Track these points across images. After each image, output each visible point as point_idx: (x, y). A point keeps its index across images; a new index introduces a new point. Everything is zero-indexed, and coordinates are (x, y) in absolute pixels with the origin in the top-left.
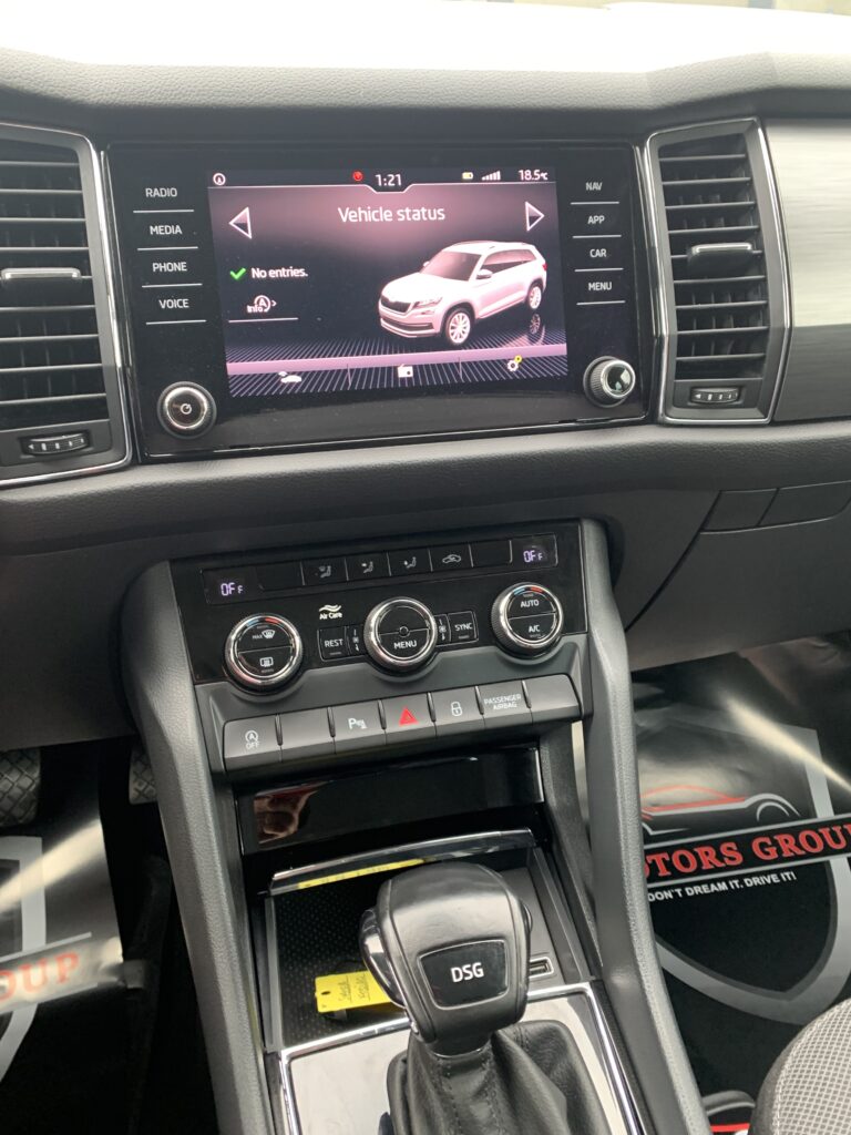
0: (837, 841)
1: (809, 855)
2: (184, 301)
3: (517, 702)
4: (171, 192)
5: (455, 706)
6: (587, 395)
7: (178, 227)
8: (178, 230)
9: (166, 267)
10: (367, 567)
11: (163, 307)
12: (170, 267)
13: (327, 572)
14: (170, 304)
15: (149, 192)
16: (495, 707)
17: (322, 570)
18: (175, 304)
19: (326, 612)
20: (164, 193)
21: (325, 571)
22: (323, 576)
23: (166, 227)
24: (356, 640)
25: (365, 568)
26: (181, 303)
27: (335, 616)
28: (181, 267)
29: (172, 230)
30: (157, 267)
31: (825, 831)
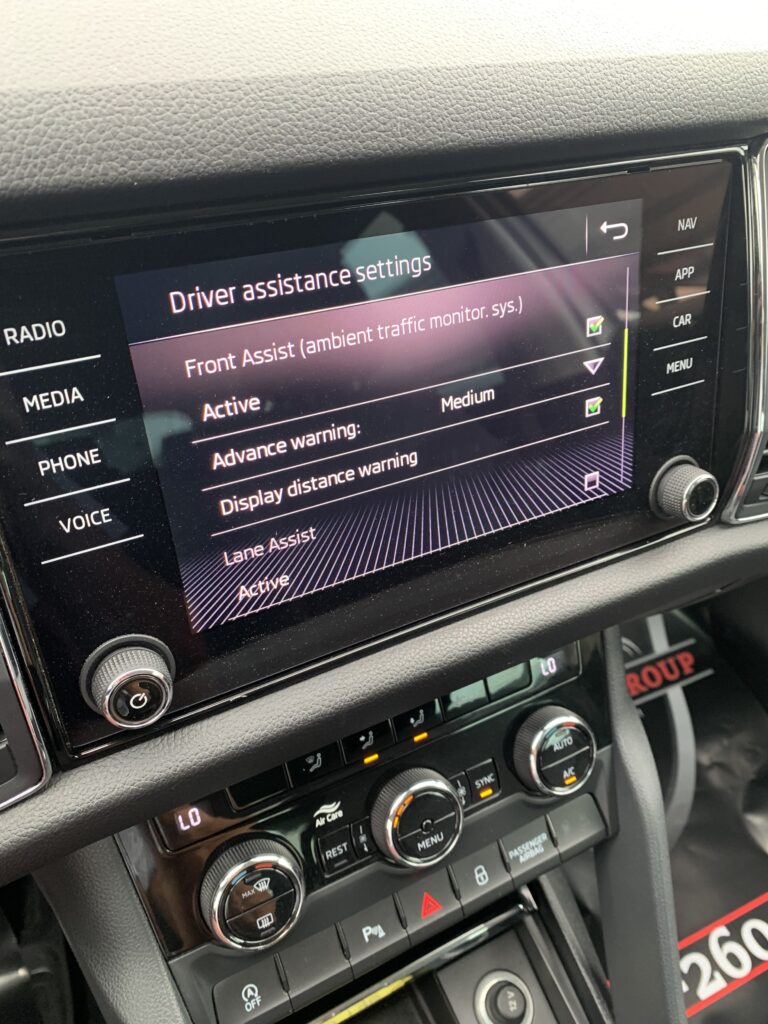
0: (671, 671)
1: (651, 690)
2: (104, 513)
3: (544, 844)
4: (53, 329)
5: (480, 871)
6: (653, 509)
7: (75, 390)
8: (77, 395)
9: (62, 464)
10: (367, 740)
11: (68, 530)
12: (70, 462)
13: (316, 763)
14: (79, 523)
15: (11, 336)
16: (522, 859)
17: (310, 760)
18: (88, 520)
19: (323, 815)
20: (40, 333)
21: (315, 762)
22: (311, 770)
23: (53, 393)
24: (363, 838)
25: (363, 743)
26: (98, 518)
27: (334, 817)
28: (90, 457)
29: (64, 395)
30: (45, 466)
31: (661, 665)
